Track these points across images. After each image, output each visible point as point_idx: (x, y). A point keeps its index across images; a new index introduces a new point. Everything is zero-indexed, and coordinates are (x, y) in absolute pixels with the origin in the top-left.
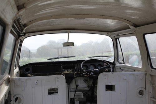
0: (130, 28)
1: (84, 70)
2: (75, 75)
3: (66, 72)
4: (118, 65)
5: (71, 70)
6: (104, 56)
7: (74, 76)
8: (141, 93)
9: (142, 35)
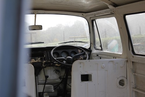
0: (108, 8)
1: (55, 58)
2: (44, 65)
3: (33, 61)
4: (94, 51)
5: (39, 59)
6: (78, 42)
7: (43, 66)
8: (121, 83)
9: (122, 16)
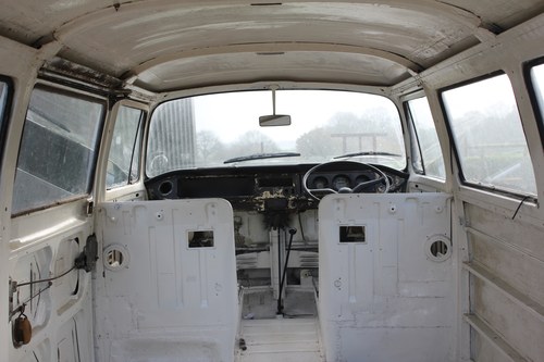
0: (411, 76)
1: (309, 191)
2: (293, 205)
3: (267, 195)
4: (413, 177)
5: (281, 191)
6: (379, 154)
7: (291, 207)
